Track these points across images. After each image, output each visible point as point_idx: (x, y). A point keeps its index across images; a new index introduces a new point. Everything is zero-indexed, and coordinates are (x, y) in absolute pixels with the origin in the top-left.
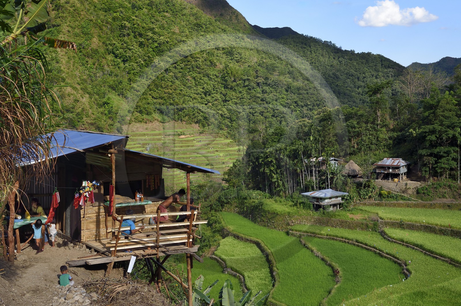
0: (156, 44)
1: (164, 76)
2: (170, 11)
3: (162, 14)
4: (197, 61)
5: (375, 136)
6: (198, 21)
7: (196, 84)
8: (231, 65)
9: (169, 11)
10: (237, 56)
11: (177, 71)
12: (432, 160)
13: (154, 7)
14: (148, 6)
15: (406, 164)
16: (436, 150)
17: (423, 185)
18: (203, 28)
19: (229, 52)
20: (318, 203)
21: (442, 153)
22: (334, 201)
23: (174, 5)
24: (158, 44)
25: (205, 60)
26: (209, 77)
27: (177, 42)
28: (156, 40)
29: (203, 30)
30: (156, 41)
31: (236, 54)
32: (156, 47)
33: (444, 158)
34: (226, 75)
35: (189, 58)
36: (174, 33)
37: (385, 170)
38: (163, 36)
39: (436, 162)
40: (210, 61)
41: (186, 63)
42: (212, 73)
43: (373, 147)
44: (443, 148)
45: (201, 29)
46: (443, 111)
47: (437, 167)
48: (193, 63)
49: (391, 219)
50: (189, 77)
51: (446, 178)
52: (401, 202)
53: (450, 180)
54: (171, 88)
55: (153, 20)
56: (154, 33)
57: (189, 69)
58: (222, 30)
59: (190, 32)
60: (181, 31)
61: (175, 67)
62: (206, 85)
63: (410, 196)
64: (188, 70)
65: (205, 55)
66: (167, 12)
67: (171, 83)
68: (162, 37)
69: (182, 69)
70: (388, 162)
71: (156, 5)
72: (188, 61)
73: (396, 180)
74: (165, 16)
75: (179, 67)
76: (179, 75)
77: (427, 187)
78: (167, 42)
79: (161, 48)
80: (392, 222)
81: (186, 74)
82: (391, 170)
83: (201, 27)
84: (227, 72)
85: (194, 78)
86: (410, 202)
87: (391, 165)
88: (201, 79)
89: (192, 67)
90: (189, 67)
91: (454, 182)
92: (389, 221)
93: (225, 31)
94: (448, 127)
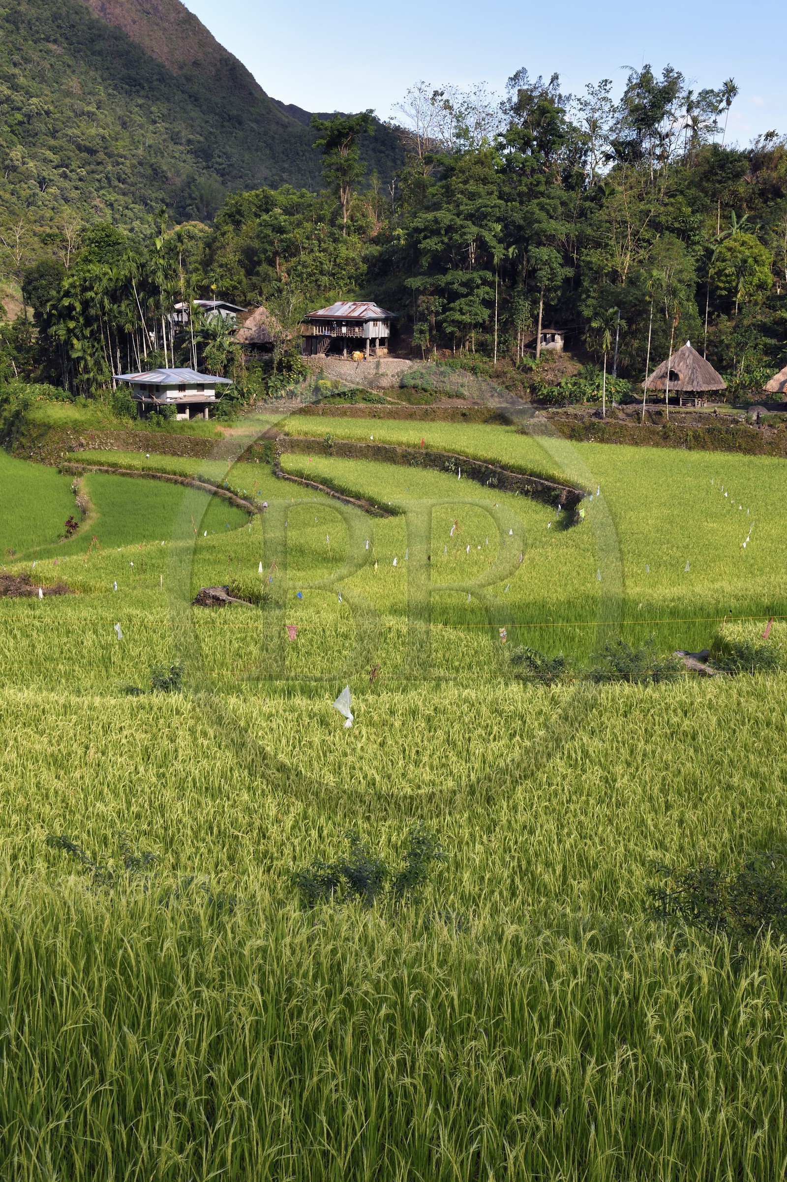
0: (19, 117)
1: (34, 195)
2: (63, 40)
3: (42, 45)
4: (118, 164)
5: (331, 254)
6: (133, 73)
7: (114, 219)
8: (201, 180)
9: (60, 39)
10: (218, 160)
11: (67, 184)
12: (436, 303)
13: (21, 26)
14: (7, 21)
15: (383, 316)
16: (443, 280)
17: (416, 367)
18: (143, 88)
19: (203, 151)
20: (149, 400)
21: (456, 286)
22: (191, 395)
23: (74, 26)
24: (25, 116)
25: (141, 164)
26: (146, 204)
27: (71, 114)
28: (20, 104)
29: (142, 93)
30: (19, 109)
31: (219, 157)
32: (21, 123)
33: (463, 300)
34: (189, 202)
35: (101, 156)
36: (68, 94)
37: (332, 329)
38: (37, 96)
39: (445, 309)
40: (151, 166)
41: (93, 167)
42: (154, 195)
43: (325, 280)
44: (460, 273)
45: (138, 91)
46: (465, 182)
47: (445, 321)
48: (110, 168)
49: (306, 434)
50: (97, 202)
51: (470, 350)
52: (362, 405)
53: (477, 355)
54: (51, 224)
55: (16, 58)
56: (14, 88)
57: (99, 181)
58: (190, 97)
59: (109, 95)
60: (87, 90)
61: (65, 176)
62: (138, 222)
63: (384, 394)
64: (97, 184)
65: (140, 152)
66: (55, 41)
67: (50, 211)
68: (34, 100)
69: (80, 180)
70: (342, 309)
71: (29, 23)
72: (99, 164)
73: (357, 354)
74: (48, 52)
75: (73, 176)
76: (74, 194)
77: (424, 371)
78: (48, 113)
79: (30, 127)
80: (306, 441)
81: (90, 193)
82: (344, 330)
83: (140, 85)
84: (190, 195)
85: (111, 205)
86: (380, 406)
87: (347, 317)
88: (127, 208)
89: (107, 178)
90: (98, 177)
91: (485, 359)
92: (302, 438)
93: (196, 100)
94: (470, 217)
